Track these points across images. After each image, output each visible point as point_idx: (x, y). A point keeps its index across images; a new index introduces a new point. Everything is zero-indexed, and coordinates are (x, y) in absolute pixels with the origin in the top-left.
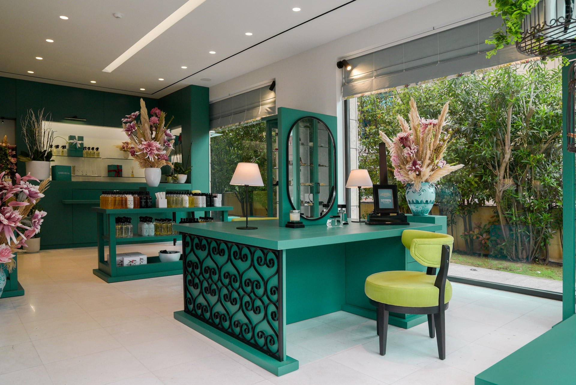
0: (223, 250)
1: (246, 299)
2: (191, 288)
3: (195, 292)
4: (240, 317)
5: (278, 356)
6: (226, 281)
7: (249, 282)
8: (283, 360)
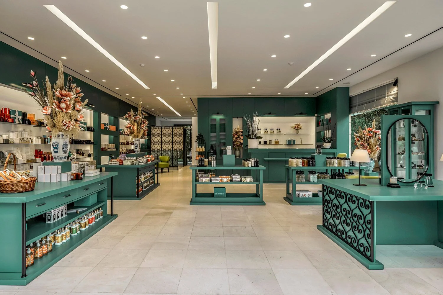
0: (343, 196)
1: (354, 224)
2: (326, 214)
3: (329, 216)
4: (351, 233)
5: (370, 259)
6: (344, 213)
7: (356, 215)
8: (373, 262)
